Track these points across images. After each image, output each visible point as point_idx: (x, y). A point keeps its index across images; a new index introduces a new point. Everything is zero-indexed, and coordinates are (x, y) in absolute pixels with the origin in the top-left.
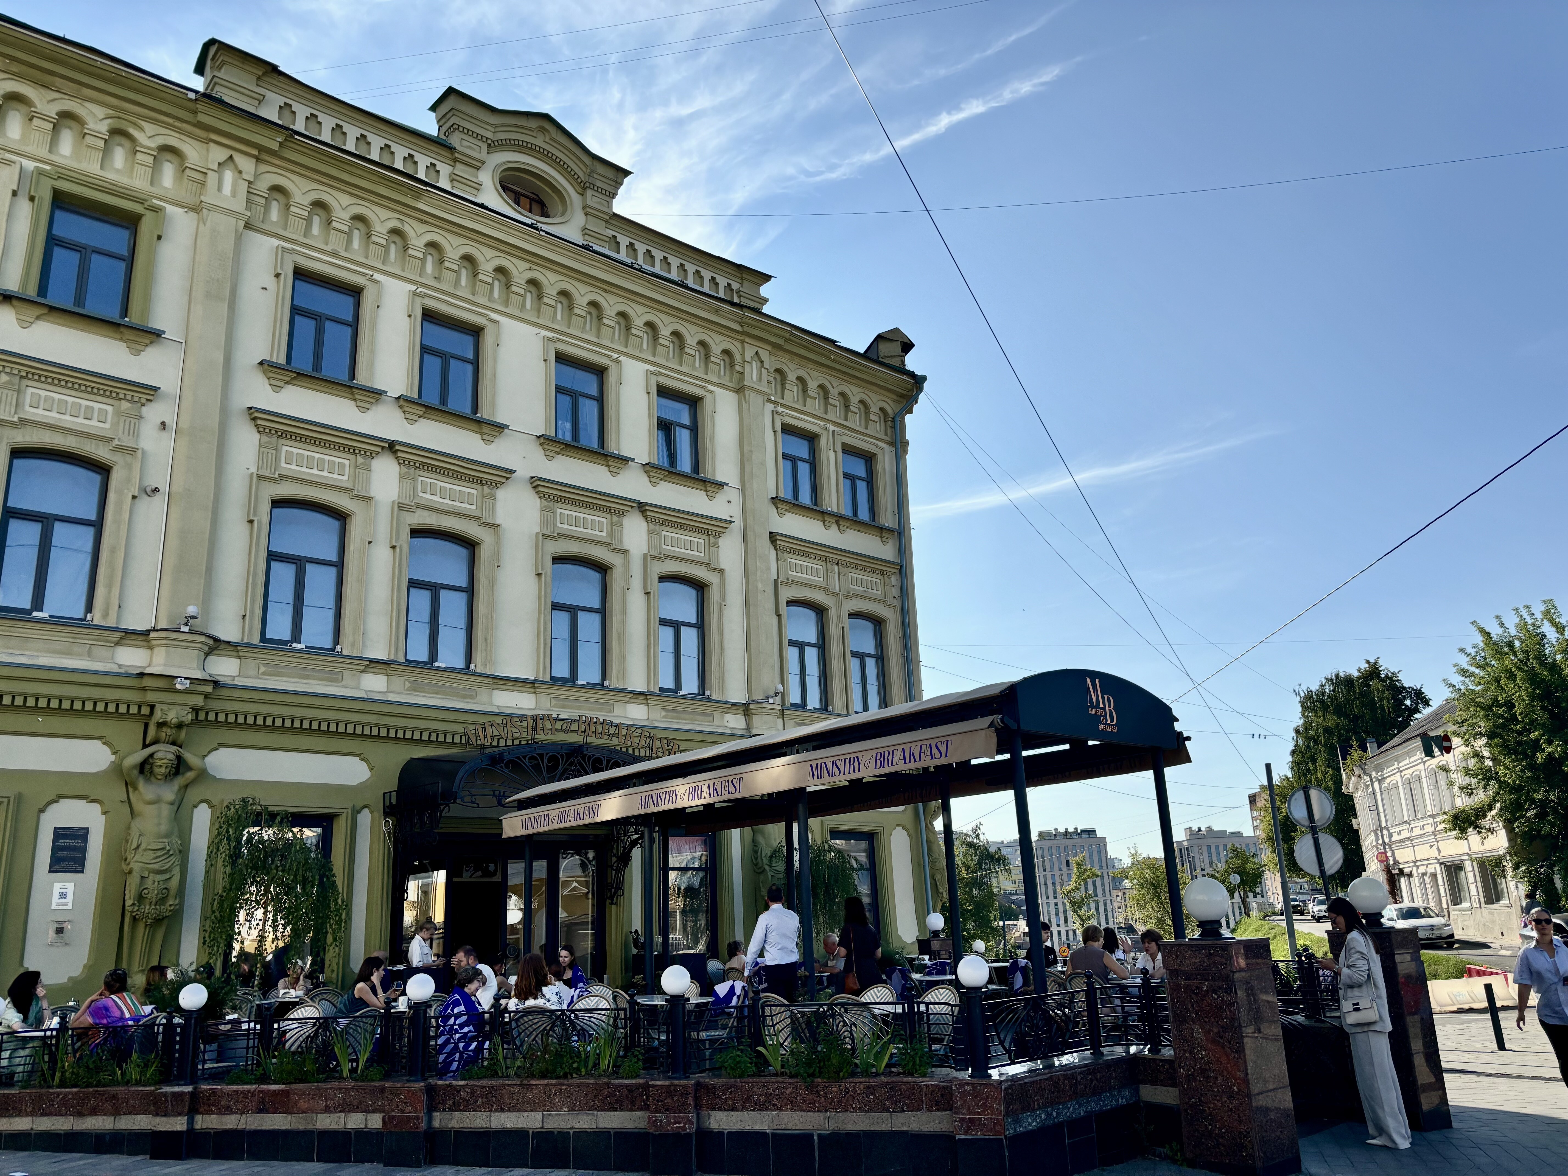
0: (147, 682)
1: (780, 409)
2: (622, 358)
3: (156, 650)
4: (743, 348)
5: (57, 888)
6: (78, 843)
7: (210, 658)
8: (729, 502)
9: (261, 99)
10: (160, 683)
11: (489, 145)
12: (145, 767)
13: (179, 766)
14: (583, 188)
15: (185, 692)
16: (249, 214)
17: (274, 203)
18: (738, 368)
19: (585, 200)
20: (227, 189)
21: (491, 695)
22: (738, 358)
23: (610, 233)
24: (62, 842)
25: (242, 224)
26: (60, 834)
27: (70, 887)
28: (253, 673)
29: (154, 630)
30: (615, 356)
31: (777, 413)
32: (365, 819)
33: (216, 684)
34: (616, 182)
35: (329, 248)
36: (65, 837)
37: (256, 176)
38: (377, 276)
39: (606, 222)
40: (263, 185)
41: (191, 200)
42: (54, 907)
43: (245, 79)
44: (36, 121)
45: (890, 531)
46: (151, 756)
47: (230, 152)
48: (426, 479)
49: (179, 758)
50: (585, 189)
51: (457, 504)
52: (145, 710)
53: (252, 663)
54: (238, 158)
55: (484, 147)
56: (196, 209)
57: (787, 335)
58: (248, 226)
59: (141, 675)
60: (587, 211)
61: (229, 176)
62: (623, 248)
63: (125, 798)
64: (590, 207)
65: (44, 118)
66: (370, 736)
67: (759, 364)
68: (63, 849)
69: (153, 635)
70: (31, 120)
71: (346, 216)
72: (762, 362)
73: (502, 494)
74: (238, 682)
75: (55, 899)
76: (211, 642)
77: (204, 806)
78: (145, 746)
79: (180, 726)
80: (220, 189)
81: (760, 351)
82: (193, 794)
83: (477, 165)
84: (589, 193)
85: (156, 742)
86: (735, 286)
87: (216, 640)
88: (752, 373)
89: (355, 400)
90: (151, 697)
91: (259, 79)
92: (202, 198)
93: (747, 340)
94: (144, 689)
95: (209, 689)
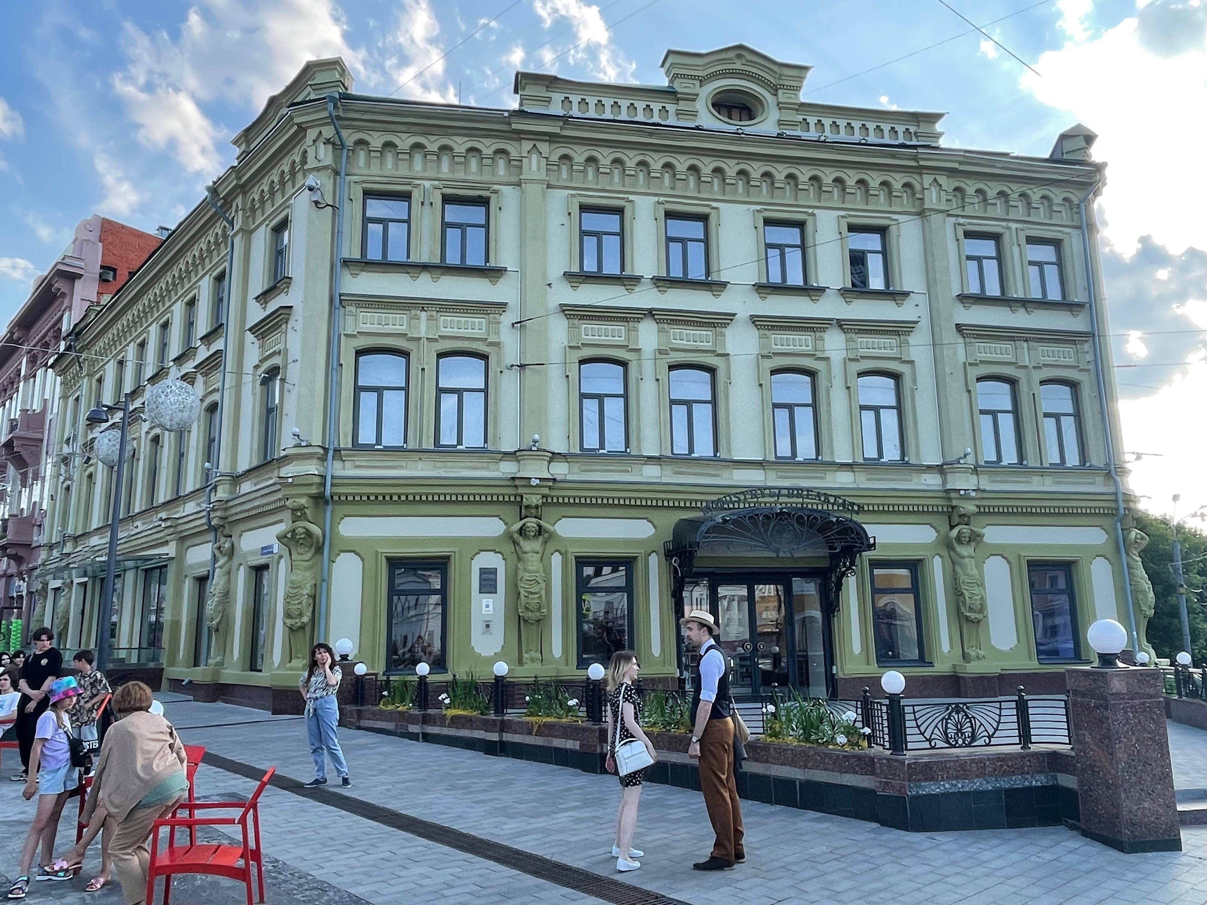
0: (517, 482)
1: (962, 221)
2: (816, 211)
3: (522, 462)
4: (922, 179)
5: (484, 602)
6: (492, 576)
7: (552, 464)
8: (917, 305)
9: (549, 100)
10: (523, 483)
11: (701, 81)
12: (522, 531)
13: (540, 530)
14: (775, 90)
15: (537, 486)
16: (548, 178)
17: (564, 167)
18: (918, 196)
19: (778, 99)
20: (534, 167)
21: (731, 474)
22: (918, 187)
23: (800, 118)
24: (483, 576)
25: (545, 186)
26: (483, 571)
27: (491, 602)
28: (576, 470)
29: (519, 451)
30: (810, 211)
31: (959, 224)
32: (654, 560)
33: (554, 480)
34: (801, 77)
35: (599, 187)
36: (485, 573)
37: (550, 153)
38: (631, 197)
39: (796, 110)
40: (555, 157)
41: (514, 179)
42: (484, 613)
43: (540, 91)
44: (428, 157)
45: (1080, 306)
46: (524, 525)
47: (533, 142)
48: (675, 331)
49: (540, 526)
50: (777, 90)
51: (698, 343)
52: (519, 499)
53: (576, 466)
54: (538, 145)
55: (697, 83)
56: (518, 184)
57: (961, 159)
58: (549, 186)
59: (513, 479)
60: (781, 107)
61: (534, 157)
62: (812, 127)
63: (513, 550)
64: (782, 103)
65: (432, 153)
66: (651, 506)
67: (938, 188)
68: (485, 580)
69: (518, 454)
70: (426, 157)
71: (608, 162)
72: (940, 185)
73: (729, 332)
74: (569, 478)
75: (484, 608)
76: (550, 455)
77: (557, 554)
78: (521, 519)
79: (537, 507)
80: (530, 169)
81: (937, 177)
82: (551, 547)
83: (693, 98)
84: (780, 92)
85: (526, 517)
86: (912, 129)
87: (553, 453)
88: (932, 199)
89: (625, 285)
90: (520, 491)
91: (547, 87)
92: (522, 177)
93: (924, 171)
94: (516, 486)
95: (551, 484)
